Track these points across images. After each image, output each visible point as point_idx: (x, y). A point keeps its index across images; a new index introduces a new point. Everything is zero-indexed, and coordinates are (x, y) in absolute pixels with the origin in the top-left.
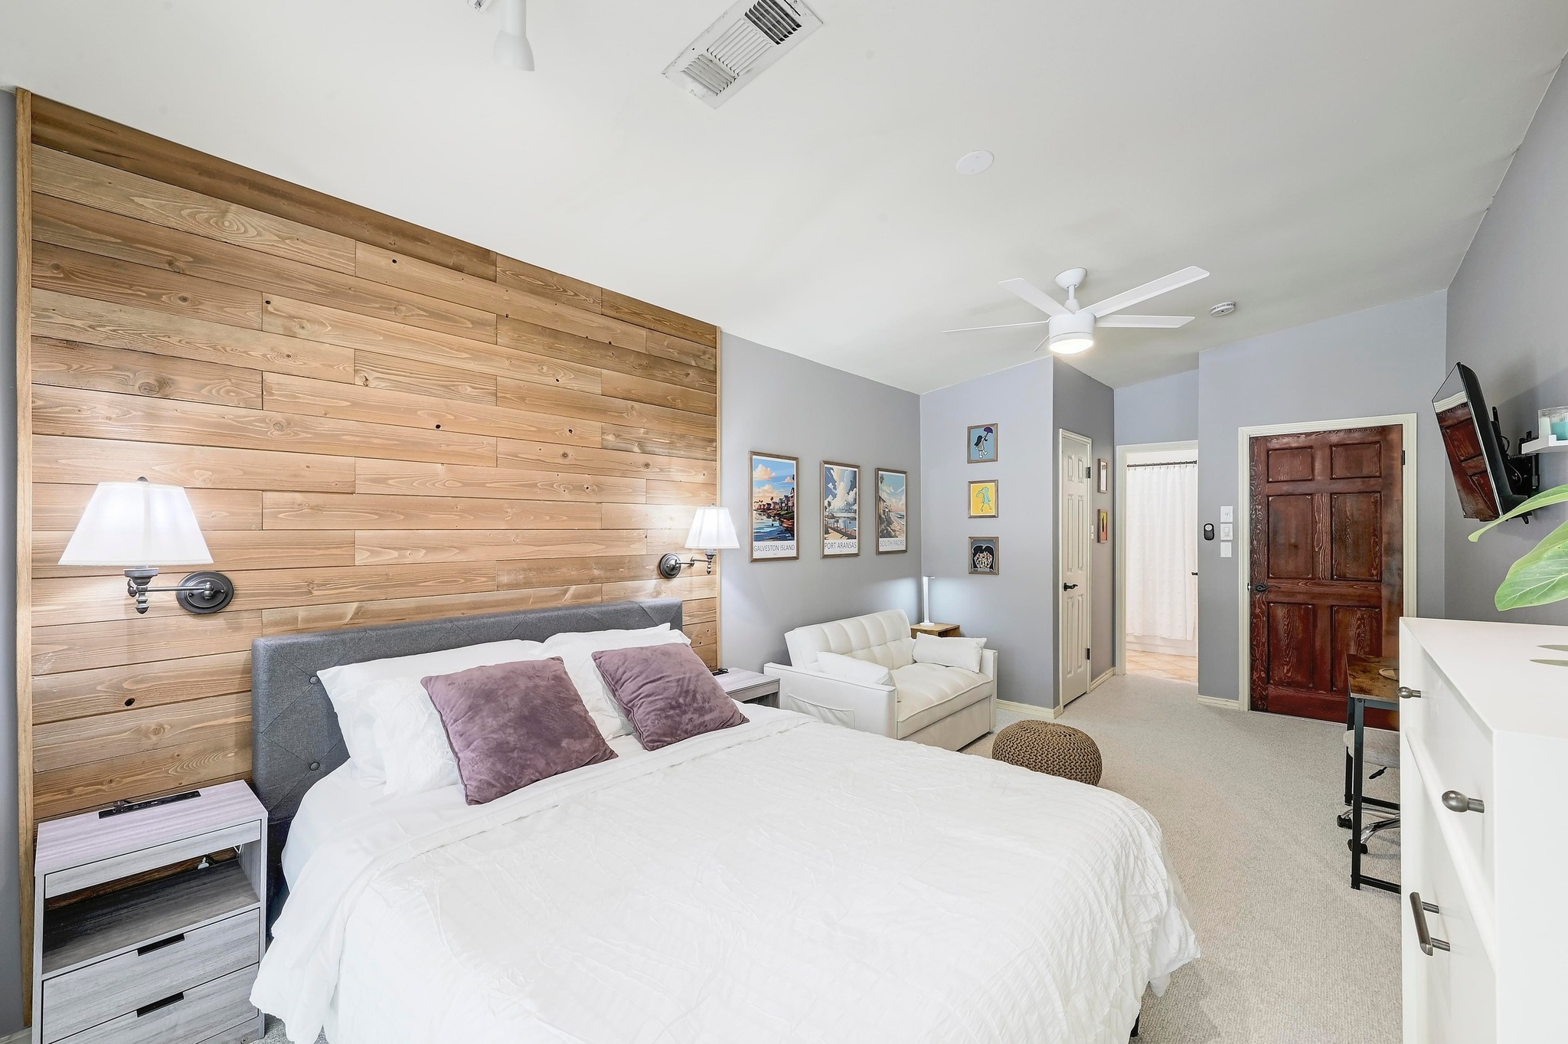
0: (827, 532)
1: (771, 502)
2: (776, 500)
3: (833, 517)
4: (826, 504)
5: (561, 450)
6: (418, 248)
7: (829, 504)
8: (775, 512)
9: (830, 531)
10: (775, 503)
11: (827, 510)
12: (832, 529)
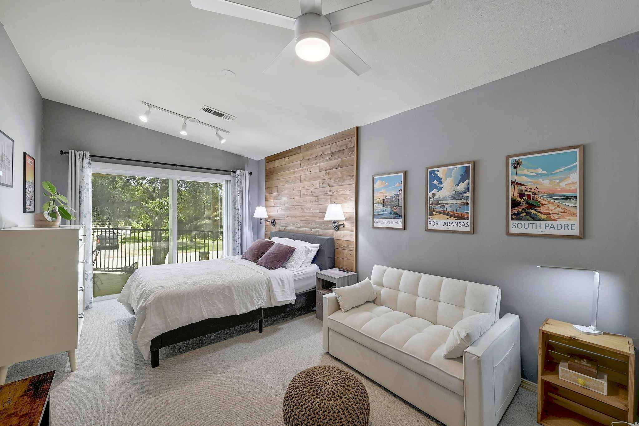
0: (431, 214)
1: (385, 198)
2: (389, 197)
3: (438, 204)
4: (430, 195)
5: (310, 191)
6: (291, 154)
7: (434, 195)
8: (388, 203)
9: (434, 213)
10: (388, 199)
11: (432, 199)
12: (436, 212)
